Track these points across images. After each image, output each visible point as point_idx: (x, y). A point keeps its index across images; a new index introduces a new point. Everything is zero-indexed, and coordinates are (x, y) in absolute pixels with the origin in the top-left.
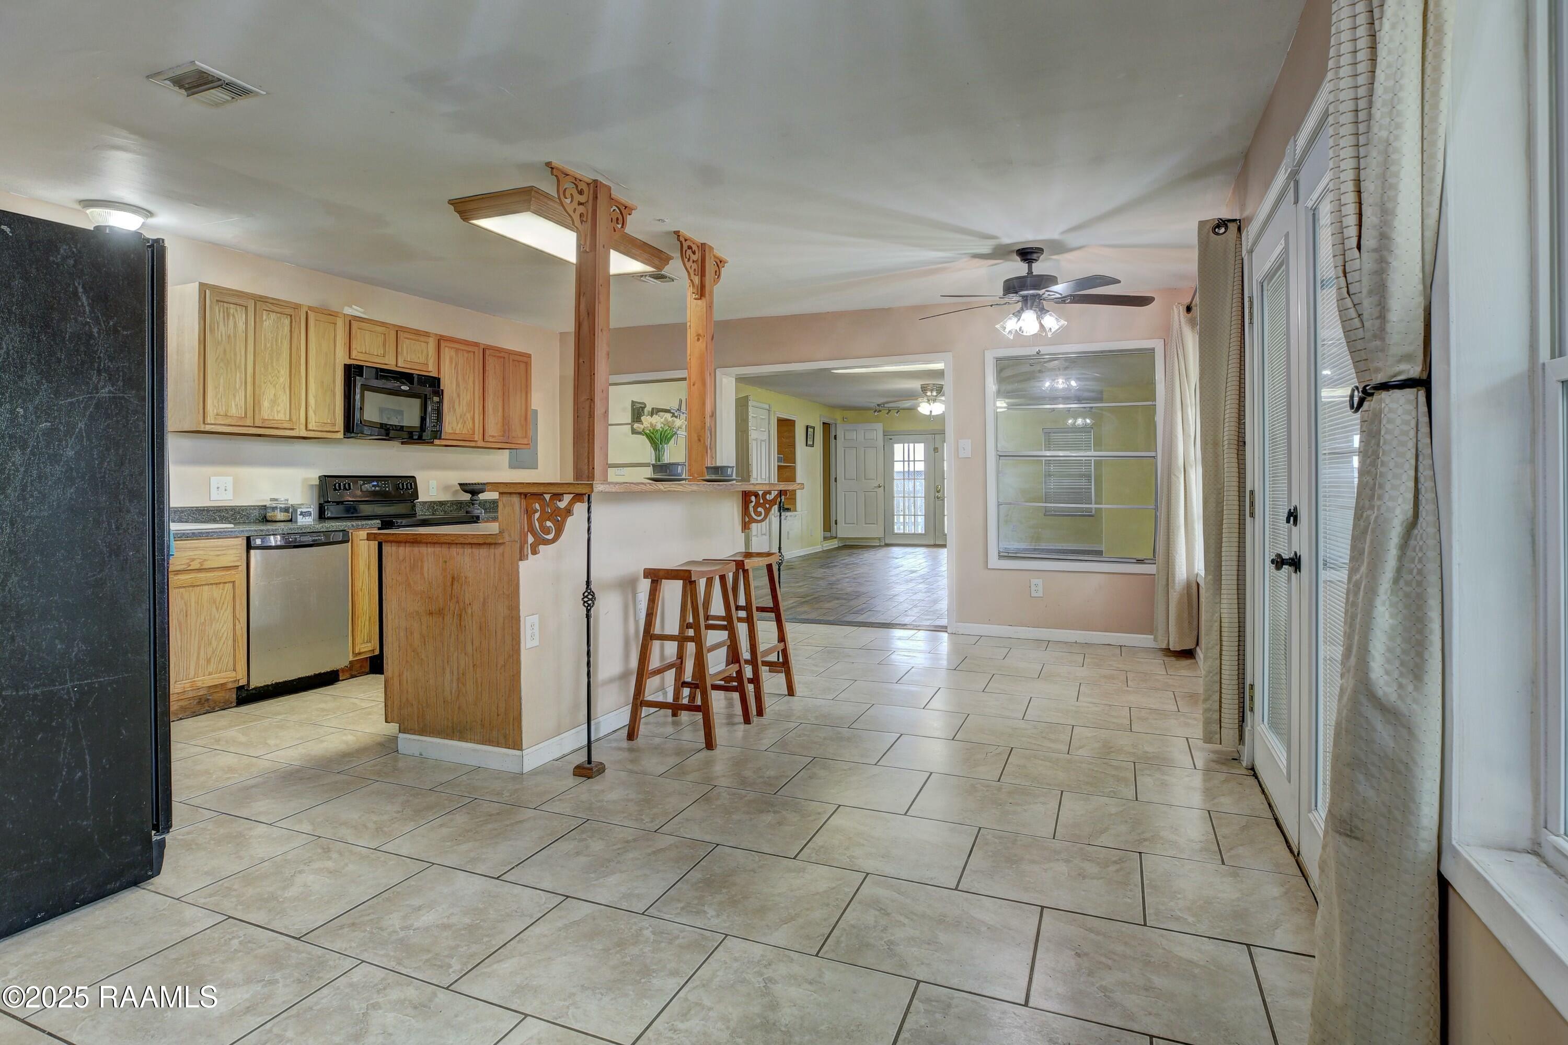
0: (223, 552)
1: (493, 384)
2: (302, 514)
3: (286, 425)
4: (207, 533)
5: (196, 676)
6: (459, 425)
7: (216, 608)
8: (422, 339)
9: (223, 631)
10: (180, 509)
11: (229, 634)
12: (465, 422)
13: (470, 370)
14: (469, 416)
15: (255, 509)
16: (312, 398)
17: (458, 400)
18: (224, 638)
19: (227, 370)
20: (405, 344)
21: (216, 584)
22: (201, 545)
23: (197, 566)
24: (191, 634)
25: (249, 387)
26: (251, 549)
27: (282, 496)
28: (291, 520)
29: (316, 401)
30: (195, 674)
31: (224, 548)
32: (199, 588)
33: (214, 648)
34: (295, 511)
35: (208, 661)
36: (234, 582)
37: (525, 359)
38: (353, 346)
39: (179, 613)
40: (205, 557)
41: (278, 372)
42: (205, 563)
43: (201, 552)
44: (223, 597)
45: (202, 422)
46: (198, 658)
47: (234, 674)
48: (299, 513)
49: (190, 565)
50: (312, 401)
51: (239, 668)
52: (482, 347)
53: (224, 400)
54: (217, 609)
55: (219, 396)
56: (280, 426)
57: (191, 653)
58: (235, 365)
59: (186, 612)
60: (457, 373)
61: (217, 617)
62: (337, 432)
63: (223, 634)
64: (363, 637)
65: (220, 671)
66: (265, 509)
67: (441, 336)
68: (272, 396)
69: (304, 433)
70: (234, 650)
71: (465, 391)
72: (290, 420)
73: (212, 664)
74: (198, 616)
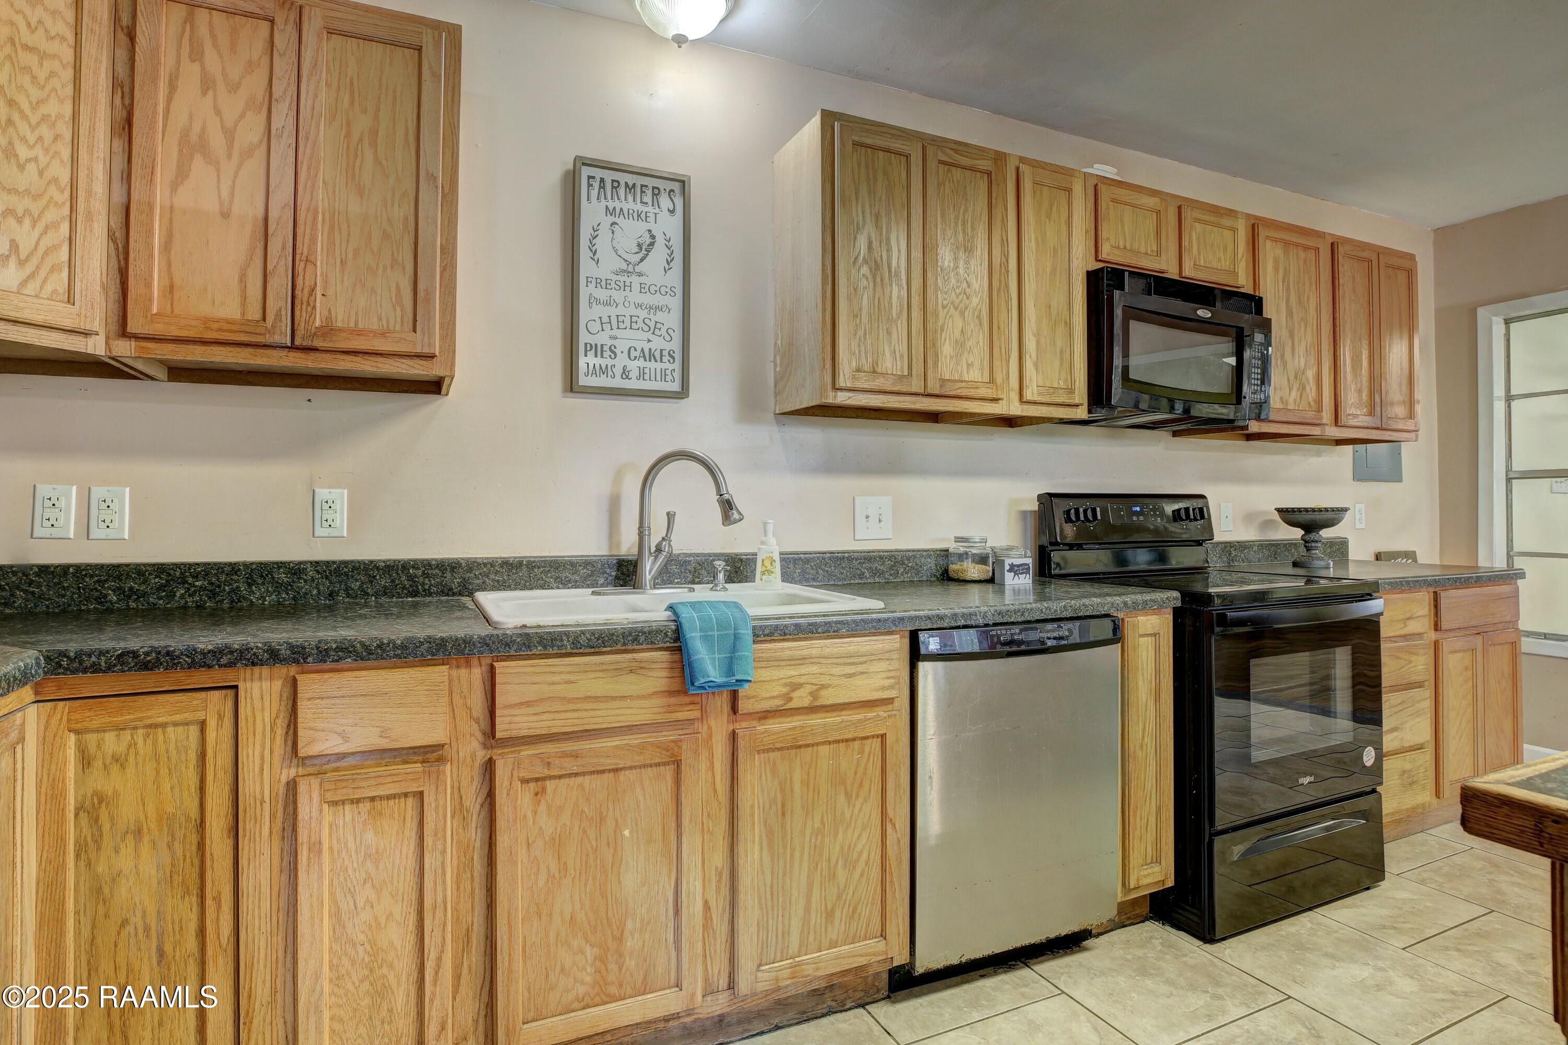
0: (860, 668)
1: (1351, 309)
2: (1012, 568)
3: (983, 392)
4: (826, 623)
5: (804, 949)
6: (1294, 393)
7: (846, 794)
8: (1226, 222)
9: (859, 847)
10: (802, 556)
11: (873, 854)
12: (1304, 388)
13: (1311, 284)
14: (1311, 374)
15: (930, 556)
16: (1032, 337)
17: (1290, 342)
18: (862, 863)
19: (874, 282)
20: (1195, 232)
21: (847, 740)
22: (814, 652)
23: (806, 702)
24: (792, 856)
25: (916, 314)
26: (918, 660)
27: (975, 533)
28: (991, 581)
29: (1038, 342)
30: (800, 946)
31: (865, 659)
32: (810, 749)
33: (842, 886)
34: (999, 562)
35: (829, 915)
36: (883, 736)
37: (1406, 264)
38: (1104, 233)
39: (767, 806)
40: (825, 680)
41: (969, 286)
42: (824, 693)
43: (814, 669)
44: (861, 770)
45: (829, 387)
46: (807, 910)
47: (881, 946)
48: (1007, 567)
49: (791, 699)
50: (1030, 344)
51: (891, 930)
52: (1330, 240)
53: (869, 342)
54: (848, 796)
55: (861, 333)
56: (972, 393)
57: (793, 898)
58: (890, 271)
59: (783, 806)
60: (1288, 289)
61: (848, 815)
62: (1077, 406)
63: (860, 853)
64: (1143, 851)
65: (854, 937)
66: (947, 556)
67: (1256, 217)
68: (957, 333)
69: (1016, 409)
70: (884, 891)
71: (1302, 324)
72: (992, 380)
73: (837, 923)
74: (807, 813)
